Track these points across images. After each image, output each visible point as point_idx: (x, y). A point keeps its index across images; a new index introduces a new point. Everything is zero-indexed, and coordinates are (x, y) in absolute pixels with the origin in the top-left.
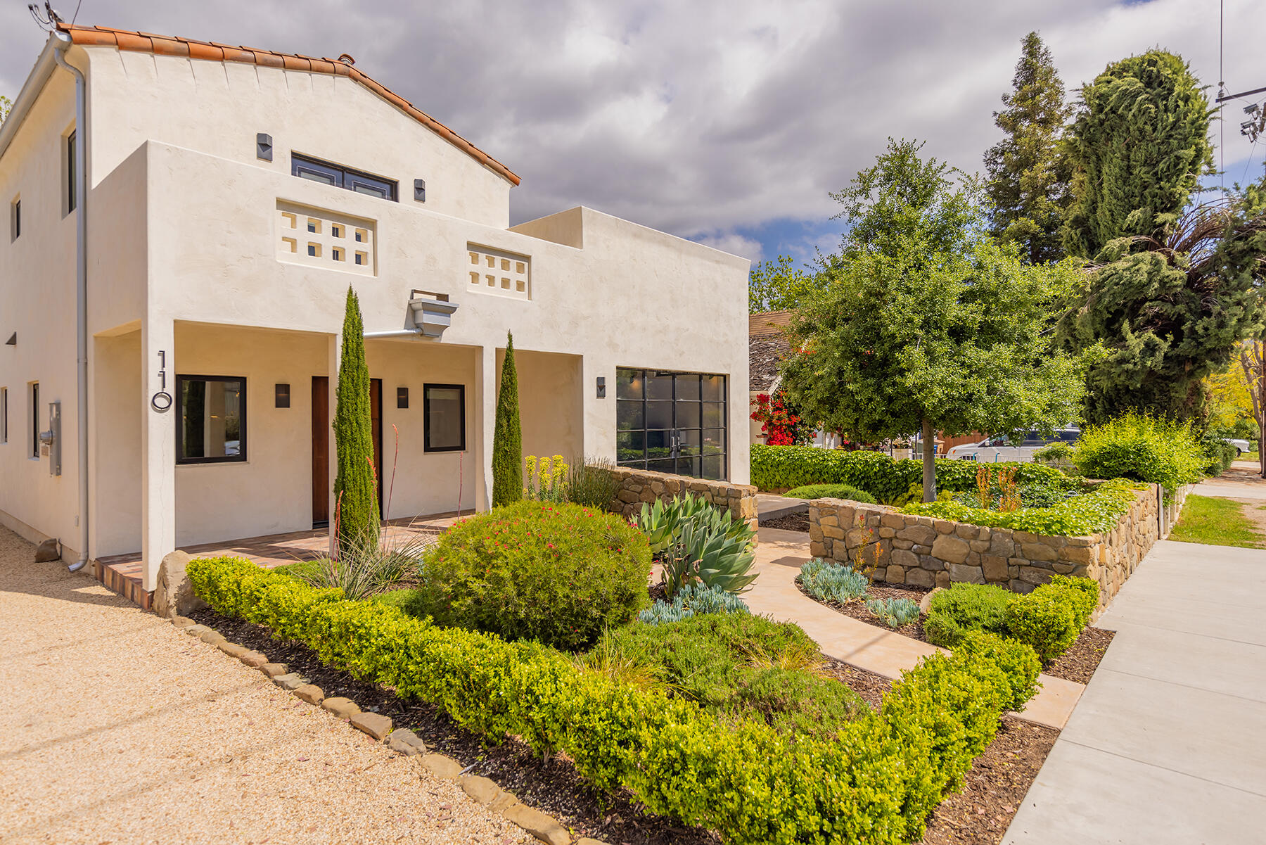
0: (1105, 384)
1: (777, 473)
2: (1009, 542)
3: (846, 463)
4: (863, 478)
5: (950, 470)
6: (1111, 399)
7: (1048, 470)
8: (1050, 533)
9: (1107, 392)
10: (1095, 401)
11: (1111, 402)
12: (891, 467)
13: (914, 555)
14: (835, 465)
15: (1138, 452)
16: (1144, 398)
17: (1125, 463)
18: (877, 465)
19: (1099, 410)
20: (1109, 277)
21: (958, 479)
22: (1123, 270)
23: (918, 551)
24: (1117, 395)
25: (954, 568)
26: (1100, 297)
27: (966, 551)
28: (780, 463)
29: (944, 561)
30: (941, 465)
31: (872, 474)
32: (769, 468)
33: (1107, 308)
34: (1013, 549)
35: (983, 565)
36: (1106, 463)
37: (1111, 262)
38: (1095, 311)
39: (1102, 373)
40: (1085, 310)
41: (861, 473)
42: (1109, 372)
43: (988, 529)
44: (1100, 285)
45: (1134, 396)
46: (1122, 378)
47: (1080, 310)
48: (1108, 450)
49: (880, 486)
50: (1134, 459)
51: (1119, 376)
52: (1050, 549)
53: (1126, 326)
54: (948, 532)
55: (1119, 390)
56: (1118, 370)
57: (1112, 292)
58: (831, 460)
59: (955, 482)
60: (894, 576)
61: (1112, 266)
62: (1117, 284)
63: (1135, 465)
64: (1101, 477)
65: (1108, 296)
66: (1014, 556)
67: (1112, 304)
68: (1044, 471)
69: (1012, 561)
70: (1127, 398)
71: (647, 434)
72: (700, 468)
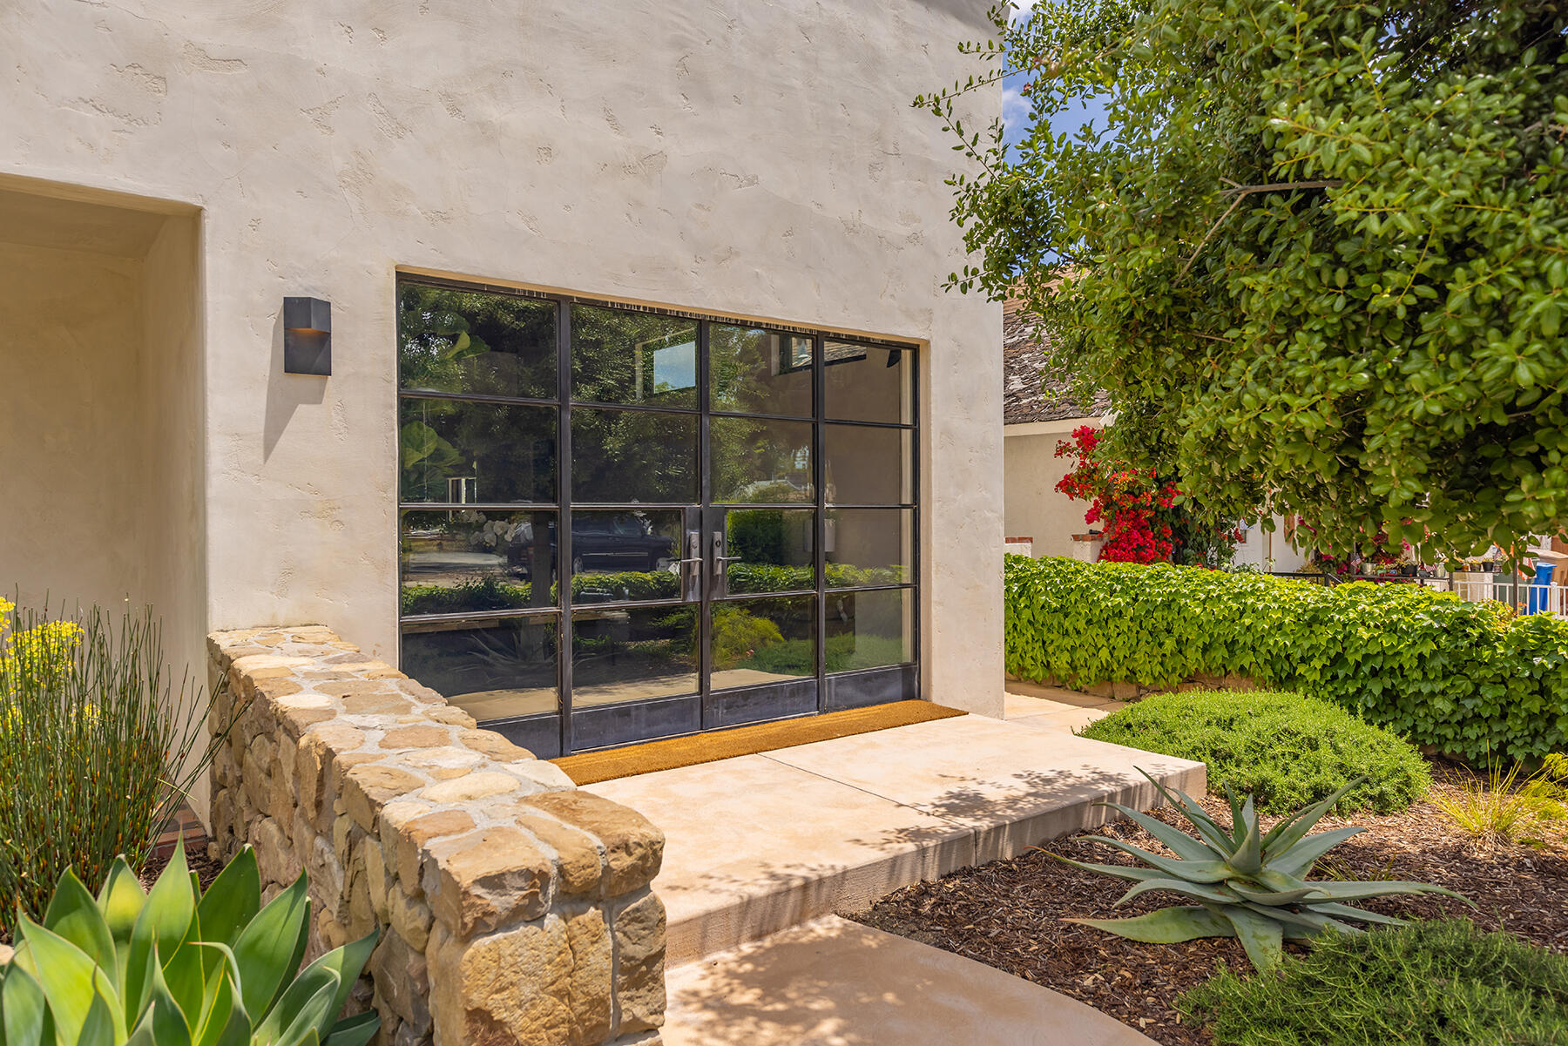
1: (1102, 643)
4: (1376, 673)
14: (1279, 627)
28: (1112, 615)
32: (1081, 624)
71: (567, 520)
72: (816, 632)
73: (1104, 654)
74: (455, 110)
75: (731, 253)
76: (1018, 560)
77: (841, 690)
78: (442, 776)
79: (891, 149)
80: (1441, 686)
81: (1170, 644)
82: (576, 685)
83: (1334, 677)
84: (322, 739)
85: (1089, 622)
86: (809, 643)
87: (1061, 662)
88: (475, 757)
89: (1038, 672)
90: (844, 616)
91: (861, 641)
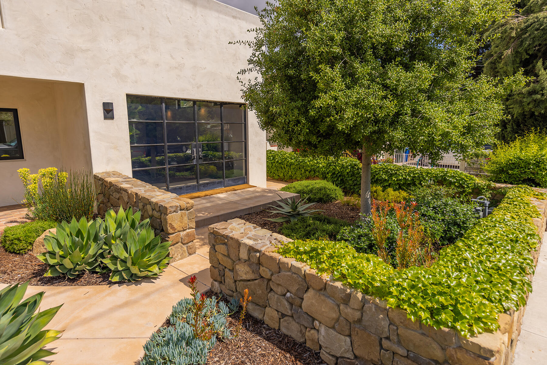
0: (516, 110)
1: (290, 170)
2: (383, 319)
3: (330, 165)
4: (340, 176)
5: (396, 173)
6: (519, 122)
7: (466, 176)
8: (438, 323)
9: (517, 117)
10: (506, 123)
11: (518, 125)
12: (358, 169)
13: (286, 303)
14: (324, 166)
15: (538, 164)
16: (543, 121)
17: (525, 172)
18: (349, 167)
19: (509, 129)
20: (531, 24)
21: (401, 180)
22: (544, 18)
23: (290, 300)
24: (523, 119)
25: (323, 330)
26: (522, 42)
27: (334, 315)
28: (292, 164)
29: (314, 319)
30: (391, 169)
31: (345, 173)
32: (285, 166)
33: (526, 51)
34: (387, 330)
35: (353, 337)
36: (510, 172)
37: (535, 13)
38: (517, 53)
39: (516, 102)
40: (508, 52)
41: (339, 173)
42: (521, 102)
43: (360, 295)
44: (524, 31)
45: (536, 120)
46: (531, 106)
47: (505, 53)
48: (513, 162)
49: (351, 182)
50: (533, 169)
51: (528, 104)
52: (435, 345)
53: (540, 64)
54: (318, 288)
55: (525, 115)
56: (529, 99)
57: (532, 36)
58: (321, 163)
59: (399, 182)
60: (270, 319)
61: (535, 15)
62: (537, 30)
63: (533, 174)
64: (505, 182)
65: (529, 39)
66: (388, 338)
67: (531, 46)
68: (463, 177)
69: (386, 343)
70: (530, 121)
71: (166, 147)
72: (223, 170)
73: (290, 173)
74: (136, 57)
75: (201, 86)
76: (273, 151)
77: (229, 182)
78: (157, 196)
79: (238, 58)
80: (350, 178)
81: (303, 171)
82: (170, 183)
83: (333, 177)
84: (134, 191)
85: (287, 166)
86: (221, 172)
87: (281, 175)
88: (162, 193)
89: (277, 177)
90: (231, 165)
91: (235, 171)
